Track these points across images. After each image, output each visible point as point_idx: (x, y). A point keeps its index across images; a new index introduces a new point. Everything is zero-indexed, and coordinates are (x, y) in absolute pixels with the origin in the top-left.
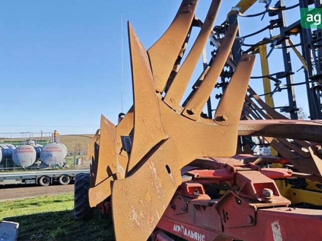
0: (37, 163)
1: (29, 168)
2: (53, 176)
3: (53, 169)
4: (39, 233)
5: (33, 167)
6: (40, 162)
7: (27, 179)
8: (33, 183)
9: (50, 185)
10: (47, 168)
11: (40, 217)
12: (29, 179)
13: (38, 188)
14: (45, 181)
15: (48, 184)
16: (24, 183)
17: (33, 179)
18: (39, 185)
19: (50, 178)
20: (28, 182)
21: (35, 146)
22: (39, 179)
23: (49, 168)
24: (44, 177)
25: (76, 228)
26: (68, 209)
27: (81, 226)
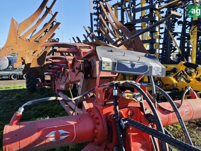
0: (9, 67)
1: (5, 70)
2: (19, 75)
3: (20, 71)
4: (8, 97)
5: (7, 69)
6: (12, 67)
7: (3, 76)
8: (7, 78)
9: (18, 79)
10: (16, 70)
11: (9, 91)
12: (5, 76)
13: (10, 81)
14: (14, 77)
15: (16, 79)
16: (1, 78)
17: (7, 76)
18: (11, 79)
19: (18, 75)
20: (4, 77)
21: (8, 57)
22: (11, 76)
23: (17, 70)
24: (13, 75)
25: (27, 95)
26: (24, 88)
27: (29, 94)
